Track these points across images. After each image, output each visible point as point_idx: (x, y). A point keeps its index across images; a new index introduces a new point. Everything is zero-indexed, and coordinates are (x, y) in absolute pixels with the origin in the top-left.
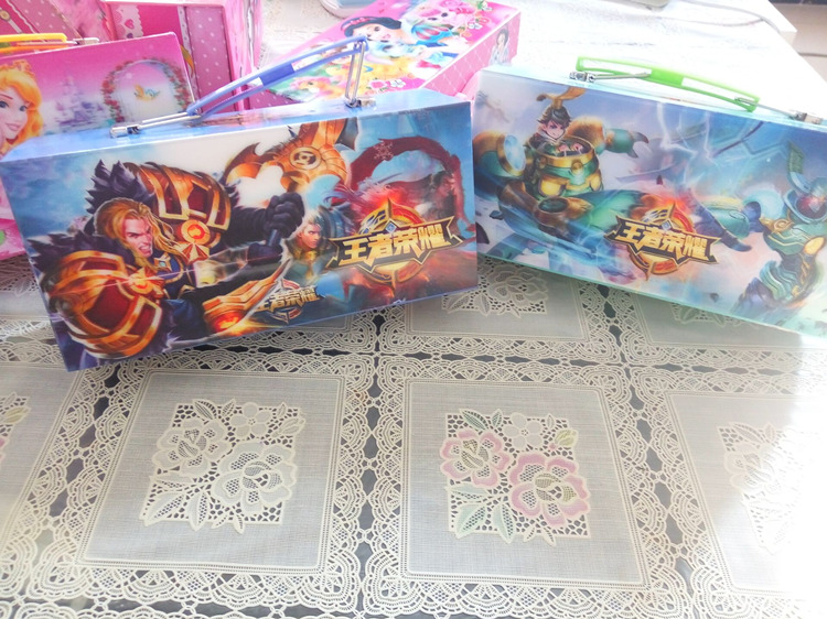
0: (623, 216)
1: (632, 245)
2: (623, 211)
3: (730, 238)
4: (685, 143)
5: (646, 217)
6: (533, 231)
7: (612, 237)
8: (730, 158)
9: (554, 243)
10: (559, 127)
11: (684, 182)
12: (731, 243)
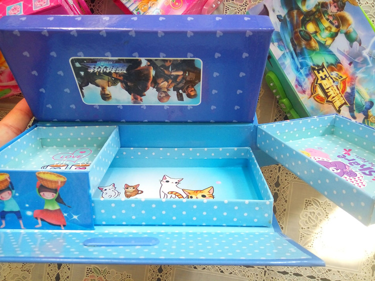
1: (318, 79)
2: (327, 63)
5: (333, 73)
7: (314, 69)
9: (290, 51)
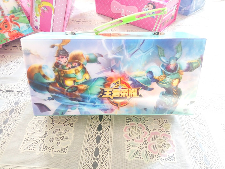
0: (102, 88)
1: (109, 98)
2: (101, 86)
3: (145, 87)
4: (117, 54)
5: (111, 86)
6: (68, 101)
7: (101, 96)
8: (136, 56)
9: (78, 104)
10: (64, 57)
11: (121, 69)
12: (145, 88)
